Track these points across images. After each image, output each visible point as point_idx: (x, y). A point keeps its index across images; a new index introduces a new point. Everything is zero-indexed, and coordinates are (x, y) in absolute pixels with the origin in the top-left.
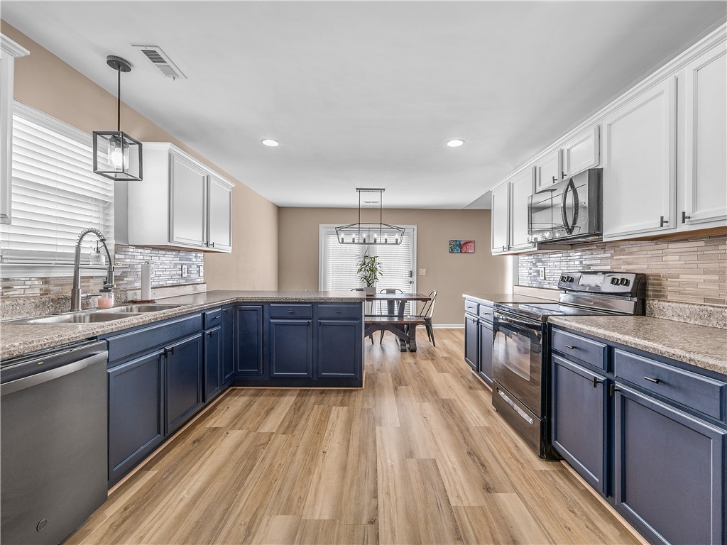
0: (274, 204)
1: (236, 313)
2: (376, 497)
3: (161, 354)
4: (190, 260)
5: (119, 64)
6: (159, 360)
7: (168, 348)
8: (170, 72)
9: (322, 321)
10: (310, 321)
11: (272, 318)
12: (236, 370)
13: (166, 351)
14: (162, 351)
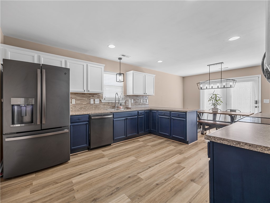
0: (181, 77)
1: (150, 113)
2: (156, 165)
3: (125, 119)
4: (143, 98)
5: (120, 59)
6: (125, 120)
7: (127, 118)
8: (127, 57)
9: (172, 118)
10: (169, 117)
11: (159, 115)
12: (151, 129)
13: (126, 119)
14: (126, 118)
